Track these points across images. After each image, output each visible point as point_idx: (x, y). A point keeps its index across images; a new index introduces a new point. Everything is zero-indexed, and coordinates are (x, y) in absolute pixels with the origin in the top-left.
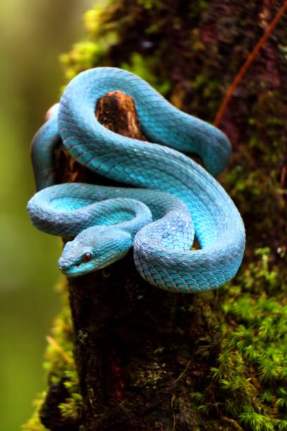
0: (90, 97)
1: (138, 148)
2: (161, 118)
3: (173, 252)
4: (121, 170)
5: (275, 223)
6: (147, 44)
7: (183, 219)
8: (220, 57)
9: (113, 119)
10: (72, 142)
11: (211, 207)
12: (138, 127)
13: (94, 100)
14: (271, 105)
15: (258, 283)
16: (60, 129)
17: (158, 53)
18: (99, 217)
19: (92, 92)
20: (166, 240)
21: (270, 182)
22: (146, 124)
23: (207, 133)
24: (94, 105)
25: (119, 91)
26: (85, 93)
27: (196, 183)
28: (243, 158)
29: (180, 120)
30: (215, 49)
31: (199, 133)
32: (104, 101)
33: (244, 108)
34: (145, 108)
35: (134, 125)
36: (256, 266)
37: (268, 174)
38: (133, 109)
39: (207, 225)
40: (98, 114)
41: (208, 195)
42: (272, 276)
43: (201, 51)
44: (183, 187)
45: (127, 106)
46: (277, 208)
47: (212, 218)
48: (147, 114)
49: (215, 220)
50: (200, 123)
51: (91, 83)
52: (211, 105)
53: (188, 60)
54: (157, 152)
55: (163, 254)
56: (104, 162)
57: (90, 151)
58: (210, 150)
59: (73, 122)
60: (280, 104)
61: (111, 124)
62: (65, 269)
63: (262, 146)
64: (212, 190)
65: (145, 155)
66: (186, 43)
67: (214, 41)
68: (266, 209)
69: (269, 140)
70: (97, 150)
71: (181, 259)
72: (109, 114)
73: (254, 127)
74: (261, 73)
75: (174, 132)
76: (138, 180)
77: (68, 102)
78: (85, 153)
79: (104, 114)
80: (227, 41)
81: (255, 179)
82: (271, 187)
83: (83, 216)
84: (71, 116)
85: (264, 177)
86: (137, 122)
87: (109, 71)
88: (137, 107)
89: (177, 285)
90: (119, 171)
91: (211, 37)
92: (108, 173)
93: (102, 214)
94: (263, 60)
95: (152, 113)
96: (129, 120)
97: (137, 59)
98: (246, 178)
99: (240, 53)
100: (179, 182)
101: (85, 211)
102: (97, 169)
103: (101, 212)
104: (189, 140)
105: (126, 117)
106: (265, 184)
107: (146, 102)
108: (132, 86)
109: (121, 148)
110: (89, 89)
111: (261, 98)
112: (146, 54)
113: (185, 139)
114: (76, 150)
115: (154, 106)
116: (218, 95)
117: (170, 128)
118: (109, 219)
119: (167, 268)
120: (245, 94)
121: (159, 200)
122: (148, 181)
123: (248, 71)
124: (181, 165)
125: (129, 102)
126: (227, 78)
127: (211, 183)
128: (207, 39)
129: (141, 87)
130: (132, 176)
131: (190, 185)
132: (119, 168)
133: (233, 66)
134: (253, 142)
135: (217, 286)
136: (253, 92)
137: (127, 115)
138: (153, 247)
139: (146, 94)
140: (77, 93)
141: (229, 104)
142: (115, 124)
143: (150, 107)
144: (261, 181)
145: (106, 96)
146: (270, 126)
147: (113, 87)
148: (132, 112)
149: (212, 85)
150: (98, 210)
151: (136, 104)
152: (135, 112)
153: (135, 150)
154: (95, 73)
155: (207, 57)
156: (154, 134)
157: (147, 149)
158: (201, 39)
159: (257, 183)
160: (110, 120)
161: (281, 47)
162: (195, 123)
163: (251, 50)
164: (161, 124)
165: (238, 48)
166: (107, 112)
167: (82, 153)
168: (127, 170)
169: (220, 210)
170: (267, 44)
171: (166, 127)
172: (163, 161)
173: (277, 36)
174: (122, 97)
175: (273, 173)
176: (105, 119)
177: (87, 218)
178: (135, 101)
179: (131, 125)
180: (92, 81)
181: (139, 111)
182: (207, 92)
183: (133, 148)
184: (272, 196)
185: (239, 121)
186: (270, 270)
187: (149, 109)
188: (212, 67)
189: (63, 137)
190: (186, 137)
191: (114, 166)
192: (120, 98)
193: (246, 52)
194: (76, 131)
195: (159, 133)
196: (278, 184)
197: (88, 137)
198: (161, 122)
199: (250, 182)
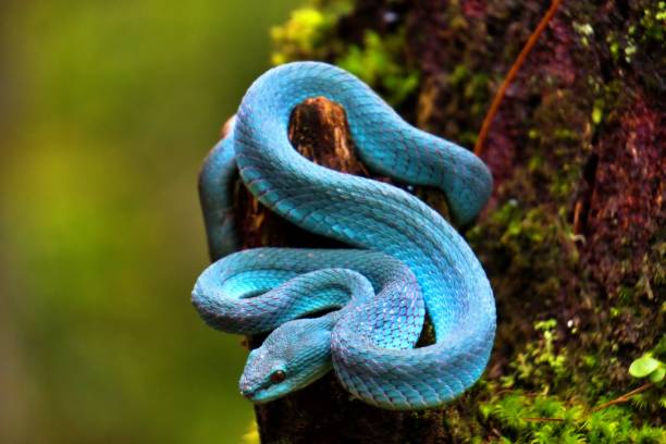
0: (282, 107)
1: (344, 188)
2: (384, 138)
3: (383, 352)
4: (318, 219)
5: (564, 284)
6: (390, 17)
7: (408, 296)
8: (489, 38)
9: (313, 139)
10: (252, 175)
11: (447, 274)
12: (350, 150)
13: (286, 110)
14: (562, 111)
15: (538, 372)
16: (237, 153)
17: (402, 31)
18: (300, 299)
19: (283, 100)
20: (380, 330)
21: (557, 224)
22: (362, 147)
23: (452, 159)
24: (287, 118)
25: (322, 98)
26: (273, 100)
27: (427, 238)
28: (520, 187)
29: (413, 140)
30: (482, 27)
31: (440, 160)
32: (301, 113)
33: (522, 114)
34: (362, 123)
35: (344, 147)
36: (536, 346)
37: (555, 211)
38: (342, 124)
39: (442, 301)
40: (292, 130)
41: (444, 256)
42: (558, 362)
43: (461, 30)
44: (410, 243)
45: (334, 119)
46: (567, 261)
47: (449, 290)
48: (363, 131)
49: (453, 295)
50: (442, 144)
51: (282, 86)
52: (475, 108)
53: (444, 42)
54: (371, 193)
55: (369, 357)
56: (295, 206)
57: (276, 190)
58: (457, 184)
59: (252, 145)
60: (573, 109)
61: (310, 146)
62: (249, 395)
63: (547, 170)
64: (450, 249)
65: (353, 198)
66: (442, 17)
67: (481, 16)
68: (551, 262)
69: (557, 162)
70: (284, 189)
71: (394, 364)
72: (307, 131)
73: (536, 142)
74: (547, 62)
75: (404, 159)
76: (344, 234)
77: (247, 115)
78: (268, 192)
79: (301, 131)
80: (499, 15)
81: (535, 219)
82: (560, 231)
83: (278, 302)
84: (250, 137)
85: (550, 217)
86: (350, 143)
87: (311, 68)
88: (349, 121)
89: (391, 399)
90: (316, 221)
91: (476, 9)
92: (301, 222)
93: (304, 294)
94: (550, 44)
95: (371, 130)
96: (337, 139)
97: (372, 39)
98: (523, 218)
99: (518, 34)
100: (403, 237)
101: (280, 292)
102: (286, 215)
103: (303, 291)
104: (425, 169)
105: (331, 135)
106: (551, 226)
107: (363, 114)
108: (343, 90)
109: (319, 187)
110: (280, 96)
111: (546, 101)
112: (387, 31)
113: (420, 168)
114: (256, 186)
115: (375, 120)
116: (485, 95)
117: (397, 152)
118: (315, 299)
119: (375, 377)
120: (524, 93)
121: (373, 265)
122: (359, 234)
123: (528, 57)
124: (405, 212)
125: (338, 114)
126: (498, 69)
127: (451, 237)
128: (471, 12)
129: (356, 92)
130: (335, 228)
131: (420, 242)
132: (316, 216)
133: (507, 52)
134: (533, 165)
135: (452, 397)
136: (536, 90)
137: (333, 132)
138: (355, 346)
139: (363, 103)
140: (260, 102)
141: (501, 108)
142: (315, 145)
143: (369, 122)
144: (545, 222)
145: (304, 105)
146: (558, 142)
147: (315, 91)
148: (341, 128)
149: (477, 79)
150: (298, 289)
151: (348, 116)
152: (347, 129)
153: (339, 190)
154: (290, 71)
155: (471, 38)
156: (374, 161)
157: (356, 189)
158: (463, 12)
159: (538, 225)
160: (309, 139)
161: (575, 25)
162: (434, 145)
163: (532, 28)
164: (384, 147)
165: (514, 26)
166: (305, 128)
167: (265, 192)
168: (327, 219)
169: (459, 280)
170: (556, 20)
171: (391, 150)
172: (380, 206)
173: (571, 10)
174: (327, 107)
175: (562, 211)
176: (302, 138)
177: (284, 303)
178: (347, 112)
179: (340, 146)
180: (285, 83)
181: (354, 126)
182: (469, 91)
183: (335, 187)
184: (561, 245)
185: (515, 132)
186: (556, 352)
187: (366, 125)
188: (477, 53)
189: (240, 166)
190: (421, 165)
191: (309, 213)
192: (323, 108)
193: (526, 31)
194: (257, 159)
195: (382, 159)
196: (569, 227)
197: (272, 169)
198: (384, 144)
199: (527, 223)
